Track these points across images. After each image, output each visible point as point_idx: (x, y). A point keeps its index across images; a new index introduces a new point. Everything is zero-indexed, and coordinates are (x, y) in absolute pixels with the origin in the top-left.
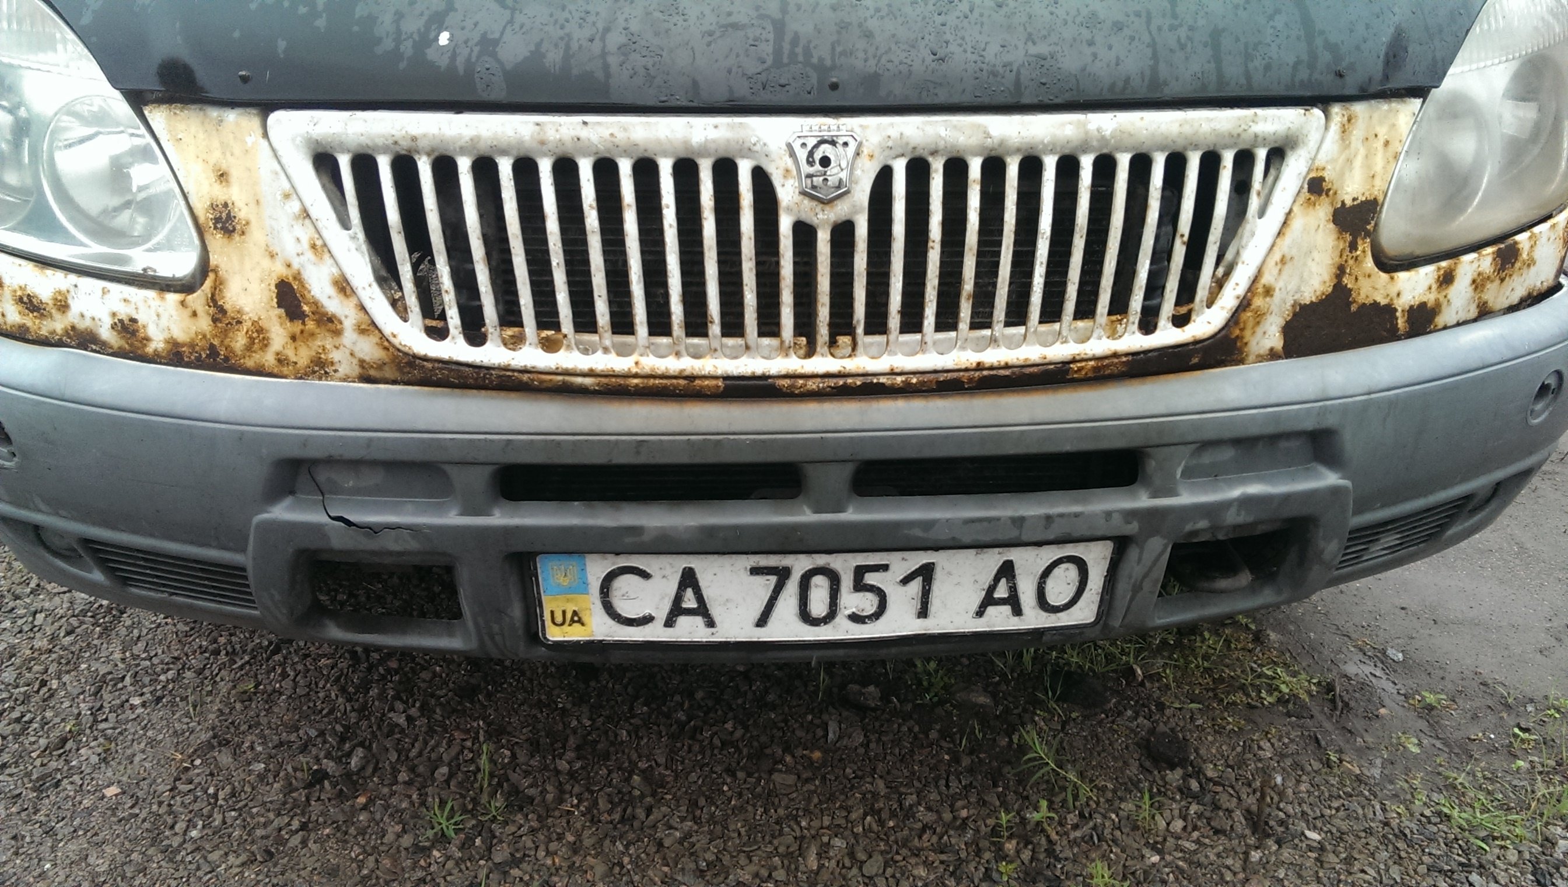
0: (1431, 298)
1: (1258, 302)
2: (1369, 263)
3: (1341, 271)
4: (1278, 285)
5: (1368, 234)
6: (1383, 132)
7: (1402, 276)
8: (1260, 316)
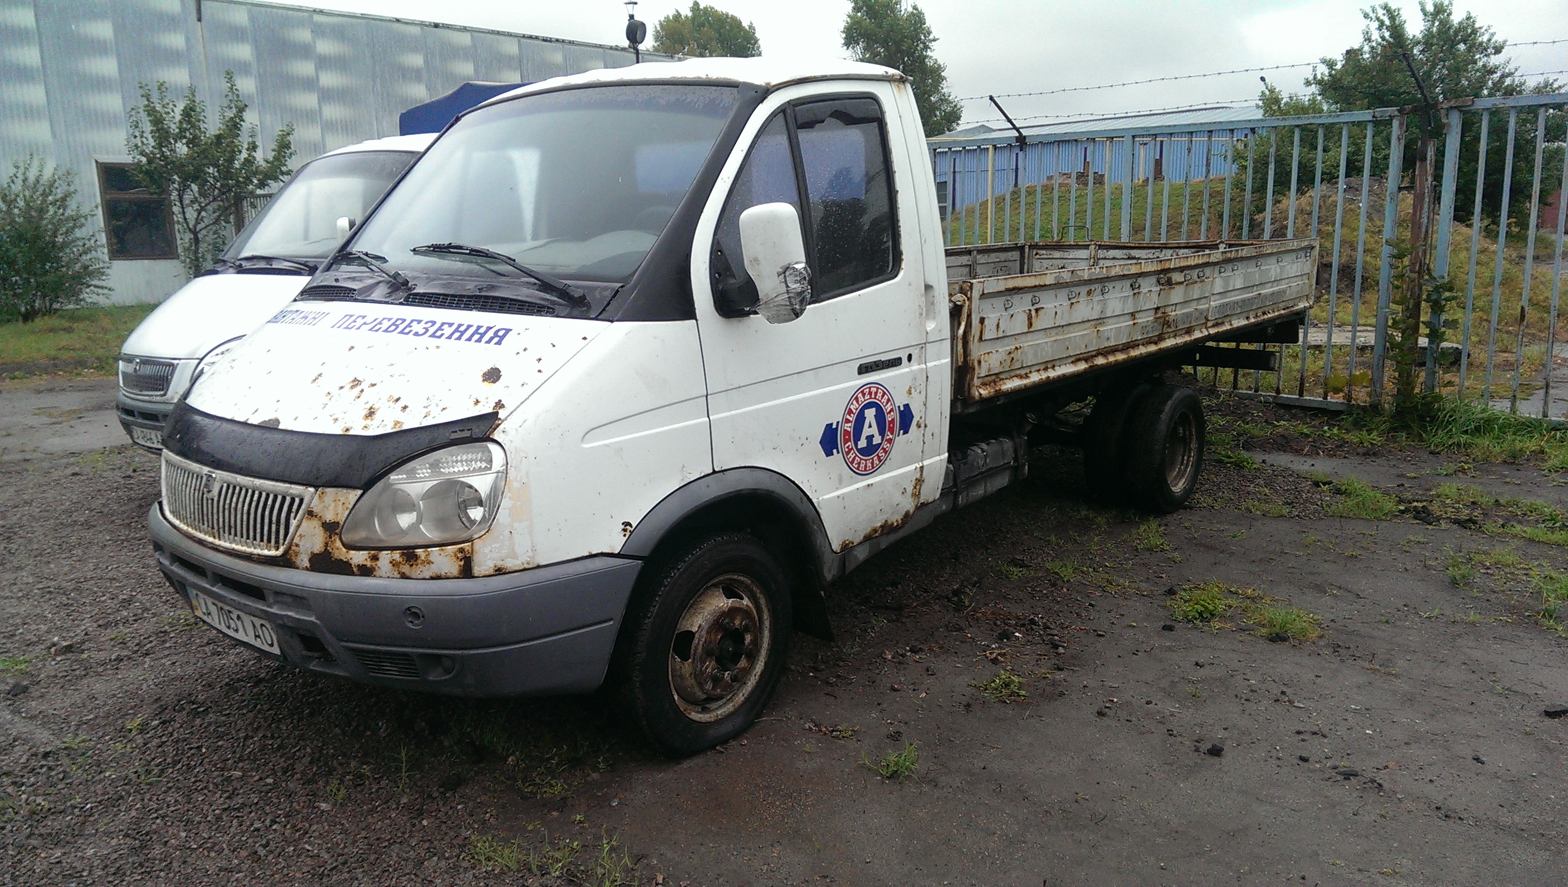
0: (369, 564)
1: (293, 548)
2: (338, 544)
3: (326, 544)
4: (301, 544)
5: (336, 534)
6: (342, 500)
7: (352, 552)
8: (297, 554)
